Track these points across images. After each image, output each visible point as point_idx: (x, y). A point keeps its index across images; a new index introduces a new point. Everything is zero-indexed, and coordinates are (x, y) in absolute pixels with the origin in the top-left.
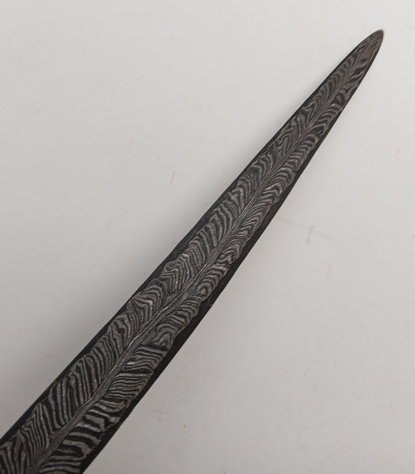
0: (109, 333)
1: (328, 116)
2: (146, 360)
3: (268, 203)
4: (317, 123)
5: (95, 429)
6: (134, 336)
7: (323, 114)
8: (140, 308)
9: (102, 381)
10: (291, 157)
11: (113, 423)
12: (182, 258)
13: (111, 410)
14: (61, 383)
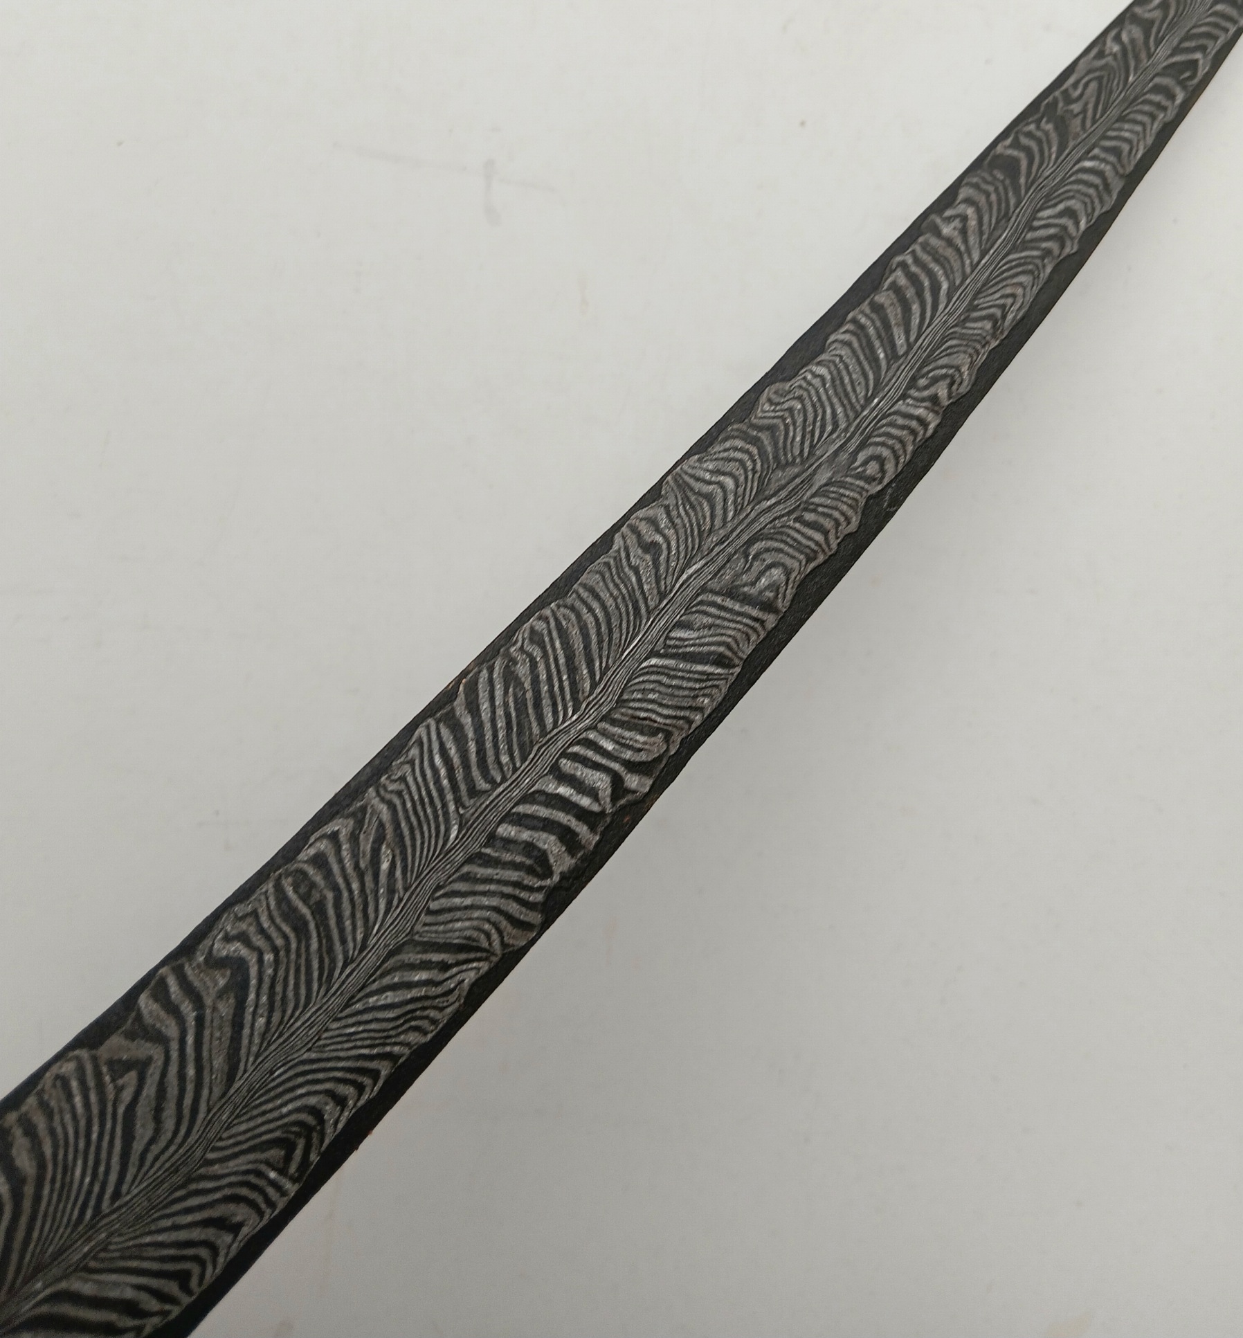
0: (618, 551)
1: (1208, 35)
2: (723, 631)
3: (1048, 252)
4: (1176, 51)
5: (585, 802)
6: (688, 565)
7: (1194, 27)
8: (699, 494)
9: (603, 674)
10: (1111, 133)
11: (634, 792)
12: (809, 377)
13: (628, 755)
14: (491, 670)
